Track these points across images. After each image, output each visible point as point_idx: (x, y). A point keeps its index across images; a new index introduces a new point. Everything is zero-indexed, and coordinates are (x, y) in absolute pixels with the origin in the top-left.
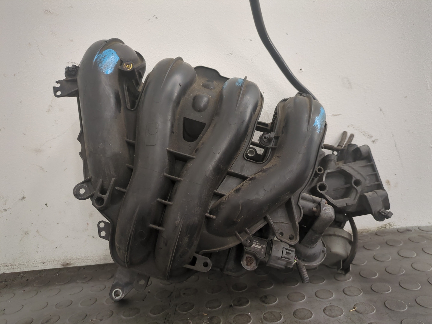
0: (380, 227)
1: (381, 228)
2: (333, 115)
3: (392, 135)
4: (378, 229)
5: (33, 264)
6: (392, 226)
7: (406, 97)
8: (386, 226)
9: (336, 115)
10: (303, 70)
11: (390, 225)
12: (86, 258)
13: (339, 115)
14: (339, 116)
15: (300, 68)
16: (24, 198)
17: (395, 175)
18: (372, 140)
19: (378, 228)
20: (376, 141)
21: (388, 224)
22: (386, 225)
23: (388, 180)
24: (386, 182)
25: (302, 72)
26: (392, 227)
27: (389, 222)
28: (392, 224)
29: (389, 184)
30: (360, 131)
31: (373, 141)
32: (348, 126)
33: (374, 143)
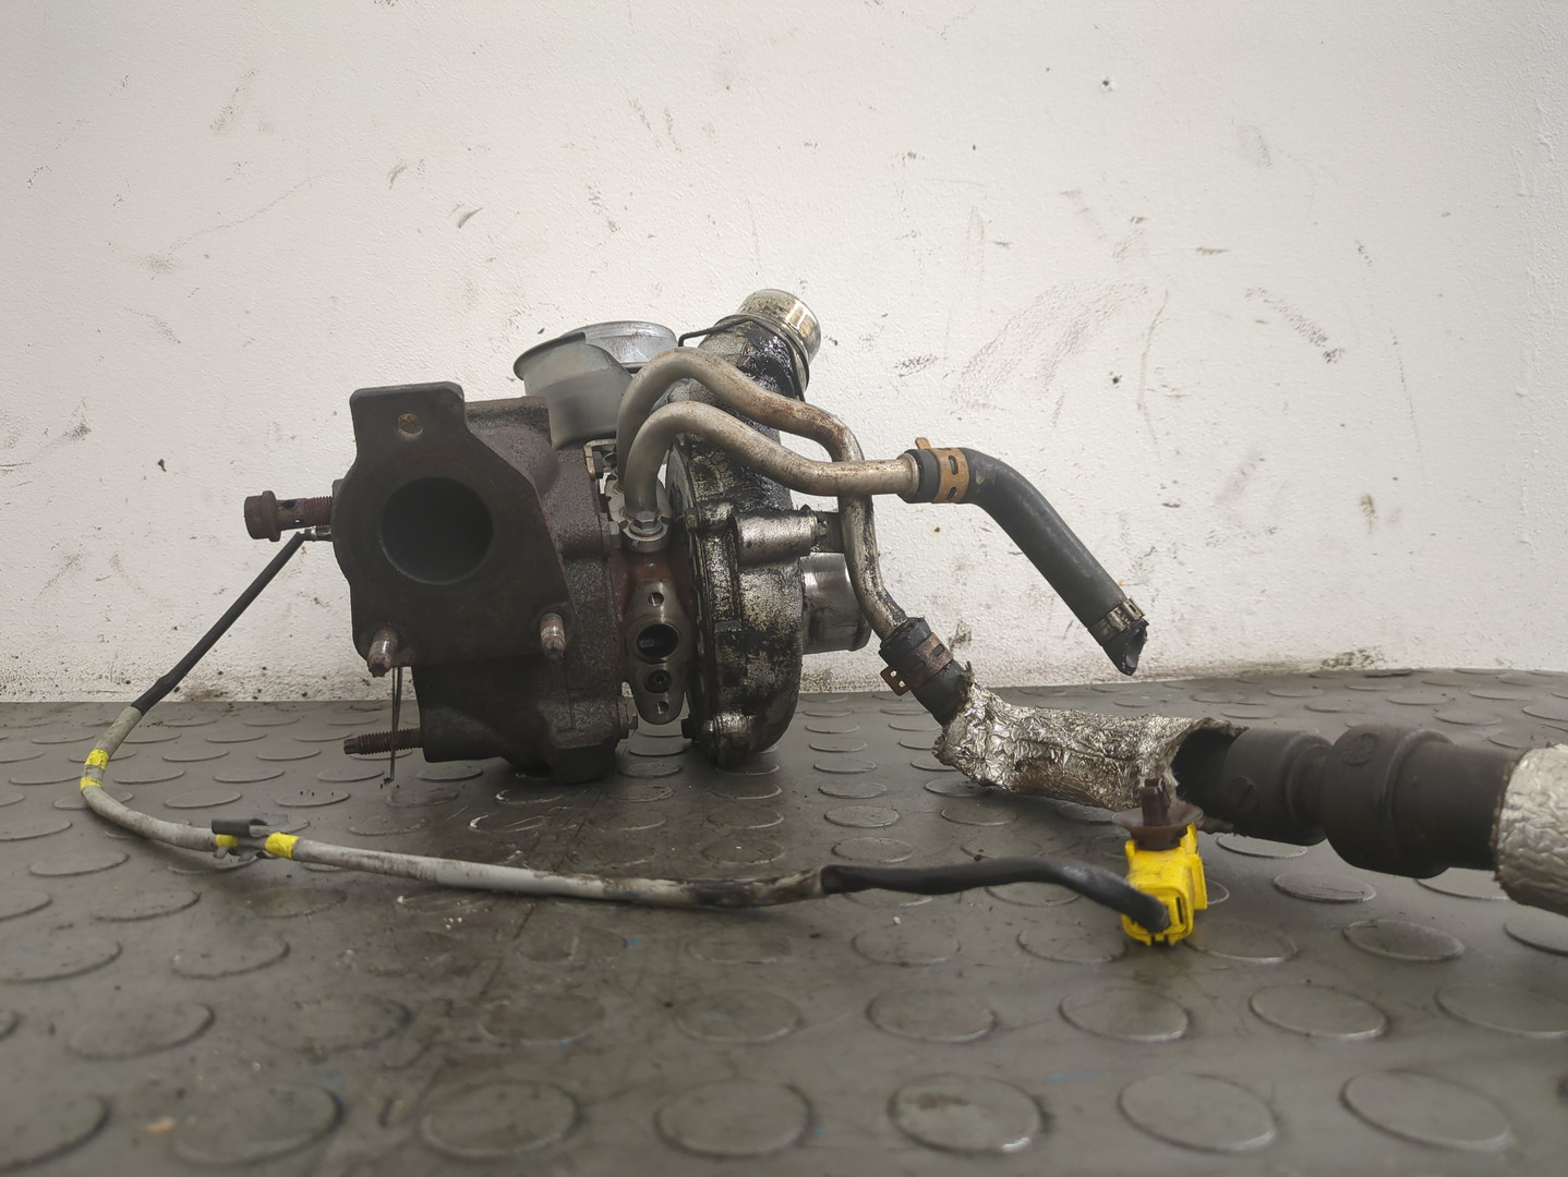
0: (1332, 663)
1: (1334, 666)
2: (1201, 249)
3: (1393, 341)
4: (1326, 668)
5: (79, 683)
6: (1373, 662)
7: (1448, 214)
8: (1350, 659)
9: (1211, 252)
10: (1112, 84)
11: (1368, 657)
12: (279, 677)
13: (1220, 251)
14: (1220, 255)
15: (1104, 78)
16: (83, 430)
17: (1395, 479)
18: (1324, 350)
19: (1325, 662)
20: (1337, 353)
21: (1361, 651)
22: (1352, 654)
23: (1369, 497)
24: (1363, 503)
25: (1111, 90)
26: (1372, 667)
27: (1362, 647)
28: (1373, 654)
29: (1373, 511)
30: (1287, 316)
31: (1328, 355)
32: (1250, 295)
33: (1329, 361)
